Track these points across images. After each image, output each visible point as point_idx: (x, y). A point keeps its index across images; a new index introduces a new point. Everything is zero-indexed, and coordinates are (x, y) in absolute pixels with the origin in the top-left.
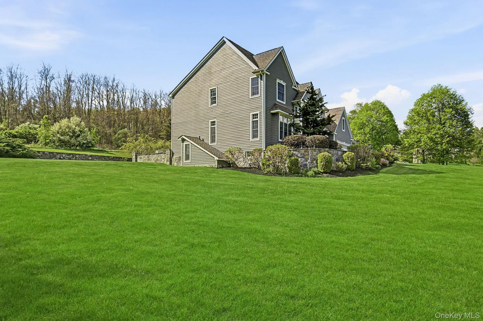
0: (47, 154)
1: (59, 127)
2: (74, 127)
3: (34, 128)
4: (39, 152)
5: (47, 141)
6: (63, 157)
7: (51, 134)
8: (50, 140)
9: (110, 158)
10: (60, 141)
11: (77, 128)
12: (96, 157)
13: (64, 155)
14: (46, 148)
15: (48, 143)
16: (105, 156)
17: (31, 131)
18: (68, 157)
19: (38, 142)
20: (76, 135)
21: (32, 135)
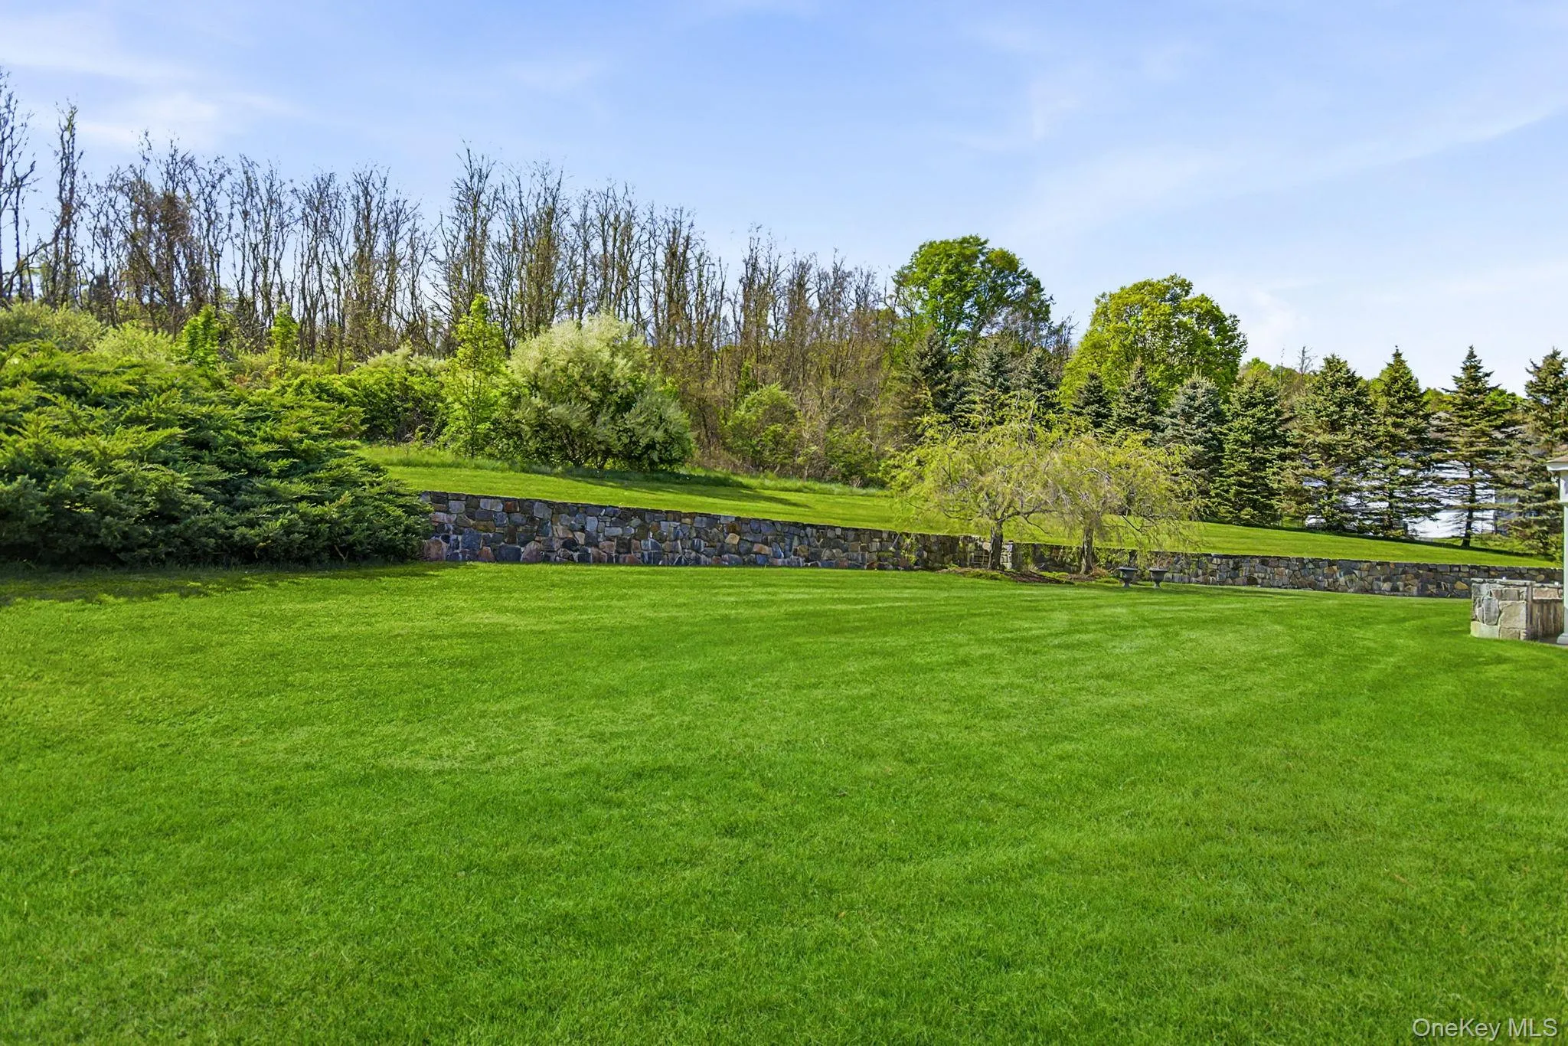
0: (489, 515)
1: (541, 357)
2: (606, 356)
3: (425, 370)
4: (440, 499)
5: (483, 427)
6: (588, 536)
7: (503, 394)
8: (496, 422)
9: (830, 534)
10: (543, 426)
11: (620, 361)
12: (764, 528)
13: (592, 524)
14: (478, 467)
15: (487, 438)
16: (804, 526)
17: (414, 380)
18: (618, 531)
19: (439, 432)
20: (615, 398)
21: (420, 401)
